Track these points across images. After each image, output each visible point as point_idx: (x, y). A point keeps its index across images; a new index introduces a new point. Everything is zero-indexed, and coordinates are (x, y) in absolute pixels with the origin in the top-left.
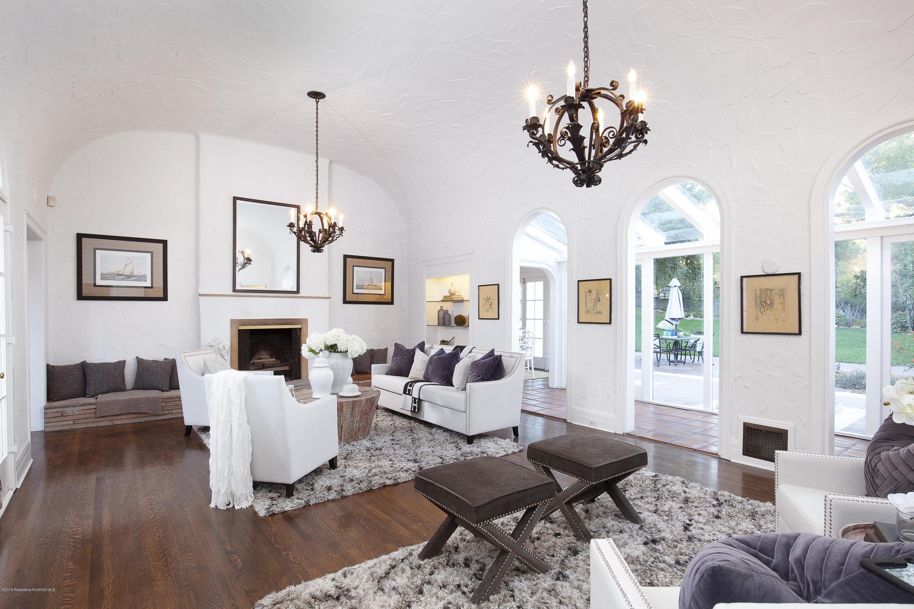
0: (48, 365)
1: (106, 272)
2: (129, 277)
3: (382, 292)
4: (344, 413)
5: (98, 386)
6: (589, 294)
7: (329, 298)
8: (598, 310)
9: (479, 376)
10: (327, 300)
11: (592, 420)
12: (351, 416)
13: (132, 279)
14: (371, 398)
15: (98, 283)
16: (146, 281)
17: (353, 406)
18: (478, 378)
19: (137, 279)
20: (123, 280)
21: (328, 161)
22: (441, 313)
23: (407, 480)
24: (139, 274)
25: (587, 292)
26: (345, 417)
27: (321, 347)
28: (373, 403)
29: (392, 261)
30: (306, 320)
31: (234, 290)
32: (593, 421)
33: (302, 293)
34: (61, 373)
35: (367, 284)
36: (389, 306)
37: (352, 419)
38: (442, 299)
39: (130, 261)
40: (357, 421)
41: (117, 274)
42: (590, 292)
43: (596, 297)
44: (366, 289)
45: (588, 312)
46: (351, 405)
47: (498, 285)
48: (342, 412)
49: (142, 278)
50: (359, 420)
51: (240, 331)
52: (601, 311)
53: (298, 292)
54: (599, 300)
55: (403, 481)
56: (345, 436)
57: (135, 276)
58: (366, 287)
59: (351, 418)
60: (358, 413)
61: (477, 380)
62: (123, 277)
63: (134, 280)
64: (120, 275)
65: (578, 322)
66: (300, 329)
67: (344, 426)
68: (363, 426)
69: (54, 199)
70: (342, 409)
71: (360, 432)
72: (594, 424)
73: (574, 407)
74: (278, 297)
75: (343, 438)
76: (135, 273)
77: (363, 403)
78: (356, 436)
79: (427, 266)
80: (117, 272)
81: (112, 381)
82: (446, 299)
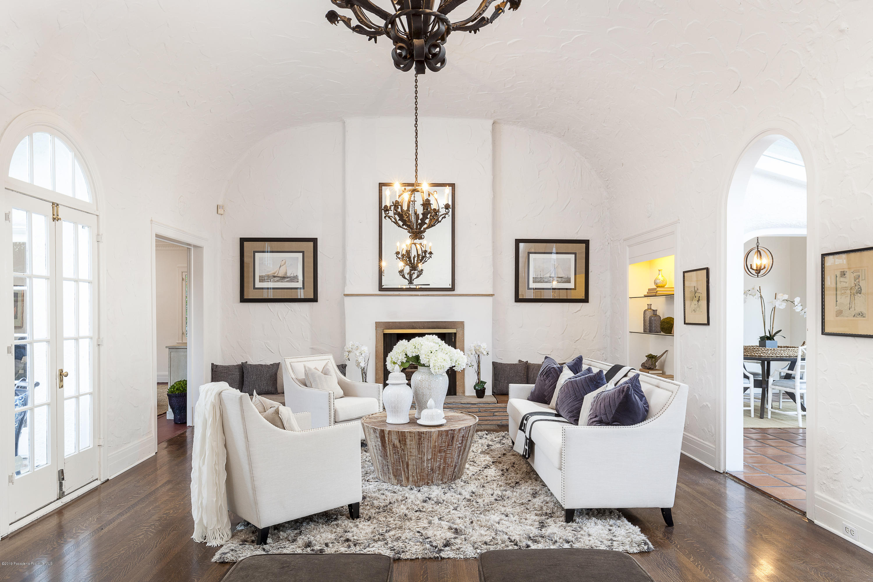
0: (212, 364)
1: (264, 274)
2: (283, 278)
3: (571, 285)
4: (408, 446)
5: (251, 387)
6: (842, 279)
7: (492, 295)
8: (858, 310)
9: (596, 416)
10: (490, 299)
11: (848, 525)
12: (419, 451)
13: (285, 281)
14: (448, 431)
15: (257, 286)
16: (298, 282)
17: (420, 439)
18: (594, 420)
19: (291, 280)
20: (278, 281)
21: (491, 122)
22: (649, 314)
23: (414, 558)
24: (292, 275)
25: (838, 274)
26: (411, 452)
27: (400, 358)
28: (453, 437)
29: (586, 242)
30: (462, 323)
31: (381, 289)
32: (851, 526)
33: (458, 291)
34: (222, 373)
35: (548, 275)
36: (581, 304)
37: (420, 456)
38: (646, 294)
39: (284, 262)
40: (428, 460)
41: (273, 276)
42: (843, 274)
43: (853, 285)
44: (546, 282)
45: (839, 313)
46: (417, 437)
47: (707, 269)
48: (405, 444)
49: (294, 279)
50: (431, 459)
51: (385, 335)
52: (864, 311)
53: (453, 289)
54: (860, 292)
55: (408, 557)
56: (413, 477)
57: (288, 278)
58: (546, 280)
59: (419, 454)
60: (428, 449)
61: (593, 422)
62: (278, 279)
63: (287, 281)
64: (274, 277)
65: (823, 333)
66: (455, 334)
67: (410, 463)
68: (439, 468)
69: (223, 207)
70: (406, 441)
71: (435, 475)
72: (852, 533)
73: (817, 492)
74: (428, 295)
75: (411, 479)
76: (288, 275)
77: (434, 436)
78: (429, 479)
79: (629, 246)
80: (272, 274)
81: (264, 384)
82: (652, 294)
